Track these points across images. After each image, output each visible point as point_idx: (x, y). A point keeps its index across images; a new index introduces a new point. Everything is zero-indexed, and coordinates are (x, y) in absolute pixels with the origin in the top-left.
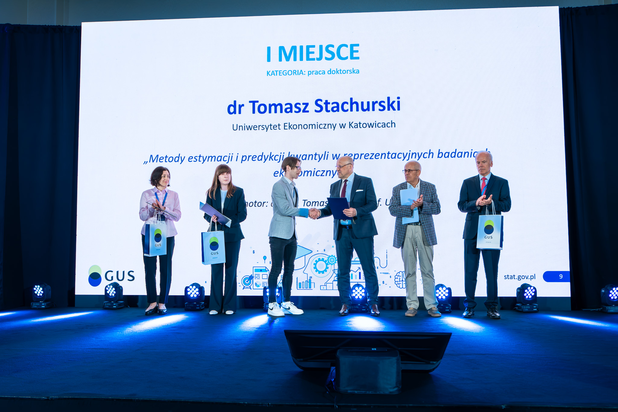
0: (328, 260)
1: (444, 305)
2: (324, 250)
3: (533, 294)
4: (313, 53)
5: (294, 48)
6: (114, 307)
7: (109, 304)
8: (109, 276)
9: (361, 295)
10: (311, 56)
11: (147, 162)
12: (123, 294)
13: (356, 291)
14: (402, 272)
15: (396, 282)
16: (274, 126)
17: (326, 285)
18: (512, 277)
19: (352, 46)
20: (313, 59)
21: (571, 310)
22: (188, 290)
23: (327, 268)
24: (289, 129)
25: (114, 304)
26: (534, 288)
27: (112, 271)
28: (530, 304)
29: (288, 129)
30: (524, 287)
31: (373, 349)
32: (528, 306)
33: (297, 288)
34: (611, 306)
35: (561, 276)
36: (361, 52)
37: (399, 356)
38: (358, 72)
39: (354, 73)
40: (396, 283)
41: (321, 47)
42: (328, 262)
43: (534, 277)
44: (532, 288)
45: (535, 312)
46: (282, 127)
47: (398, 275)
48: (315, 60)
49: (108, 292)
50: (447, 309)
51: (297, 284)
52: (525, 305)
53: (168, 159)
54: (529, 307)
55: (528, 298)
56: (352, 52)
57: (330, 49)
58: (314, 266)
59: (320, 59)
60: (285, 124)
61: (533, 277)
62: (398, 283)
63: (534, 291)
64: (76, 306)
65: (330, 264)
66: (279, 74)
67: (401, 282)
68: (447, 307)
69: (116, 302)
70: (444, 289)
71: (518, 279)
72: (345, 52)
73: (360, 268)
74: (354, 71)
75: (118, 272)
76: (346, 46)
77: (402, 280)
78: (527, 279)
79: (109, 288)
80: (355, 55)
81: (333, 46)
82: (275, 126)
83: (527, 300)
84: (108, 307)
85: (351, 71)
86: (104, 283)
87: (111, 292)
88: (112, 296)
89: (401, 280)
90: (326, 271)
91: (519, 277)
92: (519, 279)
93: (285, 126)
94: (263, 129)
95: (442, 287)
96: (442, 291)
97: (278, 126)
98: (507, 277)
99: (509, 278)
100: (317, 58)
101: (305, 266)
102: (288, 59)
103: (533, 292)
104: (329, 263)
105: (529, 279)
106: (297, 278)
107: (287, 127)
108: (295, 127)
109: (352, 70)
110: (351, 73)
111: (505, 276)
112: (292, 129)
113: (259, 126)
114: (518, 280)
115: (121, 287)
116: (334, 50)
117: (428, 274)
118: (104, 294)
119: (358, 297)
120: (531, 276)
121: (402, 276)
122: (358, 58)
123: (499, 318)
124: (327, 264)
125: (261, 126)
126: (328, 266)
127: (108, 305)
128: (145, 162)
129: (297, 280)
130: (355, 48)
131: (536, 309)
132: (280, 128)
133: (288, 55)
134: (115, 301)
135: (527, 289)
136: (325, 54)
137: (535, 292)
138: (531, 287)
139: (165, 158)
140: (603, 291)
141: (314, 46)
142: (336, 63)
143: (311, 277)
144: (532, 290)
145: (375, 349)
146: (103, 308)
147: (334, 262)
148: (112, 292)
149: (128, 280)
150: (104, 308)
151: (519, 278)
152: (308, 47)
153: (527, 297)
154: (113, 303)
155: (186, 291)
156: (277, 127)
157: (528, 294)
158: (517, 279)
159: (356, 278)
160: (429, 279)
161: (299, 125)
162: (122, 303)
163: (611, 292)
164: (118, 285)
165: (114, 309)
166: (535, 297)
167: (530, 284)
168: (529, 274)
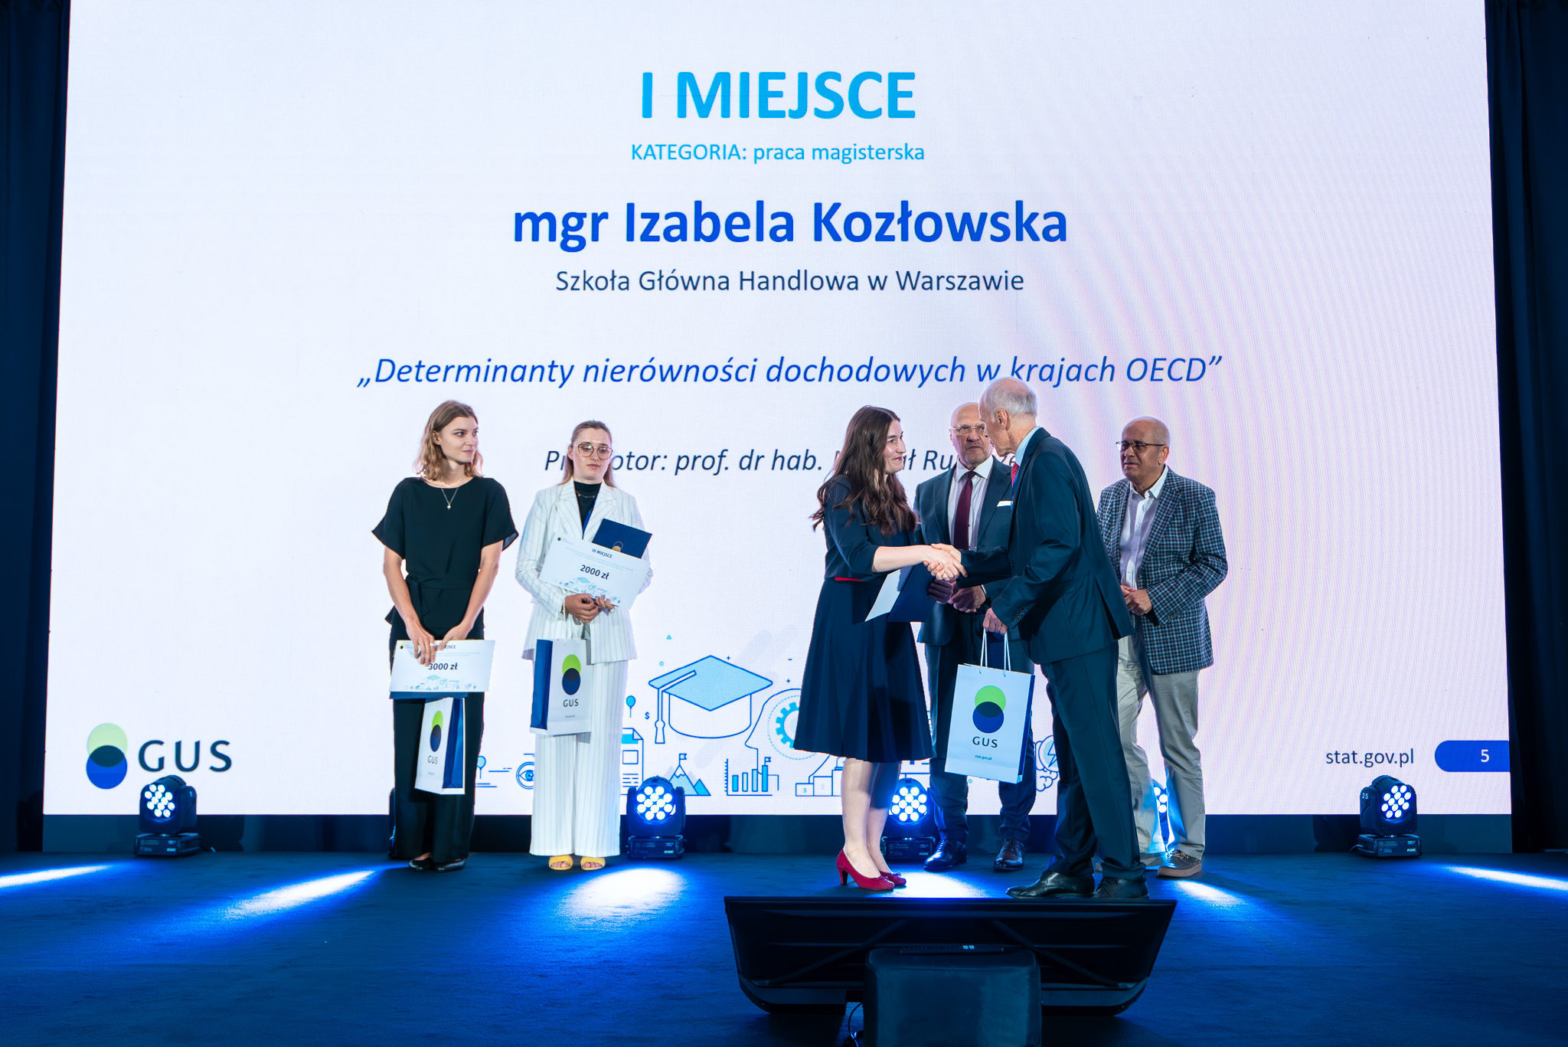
4: (779, 94)
5: (722, 79)
6: (168, 850)
7: (155, 842)
8: (152, 756)
9: (915, 810)
10: (774, 104)
12: (198, 813)
13: (902, 798)
17: (811, 781)
18: (1348, 758)
19: (894, 78)
20: (780, 114)
21: (1511, 852)
25: (171, 842)
26: (1412, 790)
27: (161, 743)
28: (1399, 835)
30: (1381, 787)
32: (1393, 840)
33: (727, 791)
35: (1486, 756)
36: (921, 96)
38: (921, 155)
39: (908, 157)
41: (803, 77)
43: (1410, 757)
44: (1403, 789)
45: (1412, 857)
48: (784, 116)
49: (150, 806)
51: (727, 780)
52: (1384, 836)
54: (1394, 844)
55: (1393, 817)
56: (894, 95)
57: (830, 84)
58: (779, 726)
59: (799, 113)
61: (1407, 758)
63: (1408, 796)
64: (46, 847)
66: (669, 155)
69: (175, 836)
71: (1364, 762)
72: (873, 95)
74: (908, 153)
75: (178, 745)
76: (877, 77)
78: (1390, 762)
79: (153, 794)
81: (837, 77)
83: (1387, 822)
84: (150, 850)
85: (899, 151)
86: (136, 778)
87: (161, 806)
88: (163, 816)
91: (1369, 756)
92: (1366, 762)
98: (1334, 757)
99: (1340, 760)
100: (790, 111)
101: (752, 727)
102: (704, 110)
103: (1406, 801)
105: (1396, 762)
106: (727, 763)
109: (904, 148)
110: (899, 156)
111: (1330, 756)
114: (1365, 765)
115: (192, 789)
116: (842, 88)
118: (136, 811)
119: (909, 815)
120: (1401, 755)
127: (149, 846)
129: (727, 766)
130: (903, 85)
131: (1414, 850)
133: (704, 100)
134: (174, 832)
135: (1390, 792)
136: (816, 100)
137: (1413, 801)
138: (1400, 785)
141: (781, 76)
142: (848, 129)
143: (767, 760)
144: (1403, 795)
146: (135, 853)
148: (163, 805)
149: (213, 768)
150: (138, 855)
152: (765, 77)
153: (1389, 815)
154: (166, 840)
157: (1394, 806)
158: (1361, 762)
162: (193, 839)
164: (181, 785)
165: (171, 856)
166: (1411, 812)
167: (1397, 778)
168: (1396, 749)
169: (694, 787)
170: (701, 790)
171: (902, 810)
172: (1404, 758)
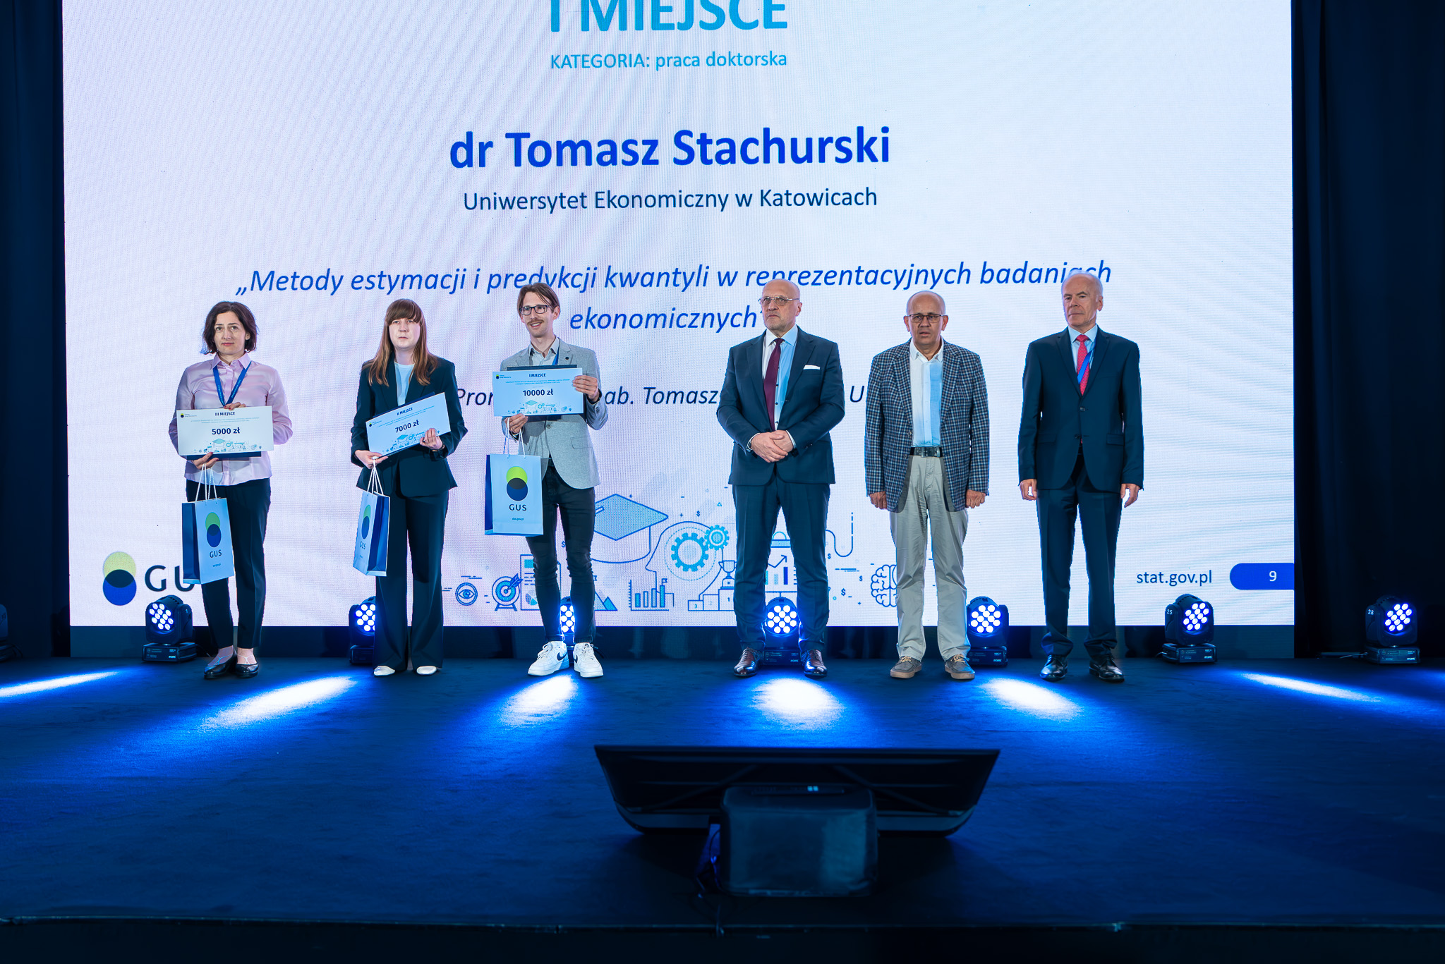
0: (707, 537)
1: (991, 648)
2: (698, 512)
3: (1204, 620)
4: (669, 9)
6: (170, 656)
7: (159, 651)
8: (156, 580)
9: (787, 624)
10: (664, 18)
11: (245, 289)
12: (193, 625)
13: (776, 614)
14: (890, 568)
15: (873, 590)
16: (571, 200)
17: (701, 599)
18: (1156, 578)
20: (669, 27)
21: (1293, 657)
22: (359, 613)
23: (705, 557)
24: (609, 207)
25: (172, 651)
26: (1208, 606)
27: (163, 568)
28: (1198, 644)
29: (606, 206)
30: (1185, 602)
31: (810, 789)
32: (1192, 648)
33: (631, 607)
34: (1389, 647)
35: (1274, 576)
36: (791, 10)
37: (872, 805)
38: (784, 61)
39: (773, 63)
40: (875, 593)
42: (707, 543)
43: (1208, 576)
44: (1202, 606)
45: (1208, 663)
46: (590, 202)
47: (879, 574)
48: (674, 29)
49: (154, 620)
50: (997, 658)
51: (631, 598)
52: (1186, 646)
53: (298, 281)
54: (1193, 652)
55: (1194, 629)
56: (769, 8)
58: (673, 552)
59: (686, 25)
60: (597, 193)
61: (1206, 578)
62: (880, 592)
63: (1206, 611)
64: (73, 653)
65: (712, 547)
66: (583, 65)
67: (887, 592)
68: (997, 654)
69: (177, 645)
70: (991, 608)
71: (1169, 582)
72: (750, 11)
73: (785, 557)
74: (772, 60)
75: (177, 569)
77: (890, 587)
78: (1191, 582)
79: (156, 611)
80: (777, 16)
82: (573, 199)
83: (1187, 633)
84: (155, 656)
85: (765, 58)
86: (144, 597)
87: (163, 621)
88: (164, 629)
89: (886, 586)
90: (702, 565)
91: (1173, 577)
92: (1171, 582)
93: (597, 199)
94: (542, 205)
95: (987, 606)
96: (986, 614)
97: (580, 199)
98: (1143, 578)
99: (1149, 579)
100: (679, 23)
101: (651, 553)
102: (604, 25)
103: (1204, 616)
104: (709, 545)
105: (1196, 582)
106: (630, 583)
107: (604, 203)
108: (623, 202)
109: (768, 55)
110: (765, 63)
111: (1140, 577)
112: (616, 207)
113: (532, 199)
114: (1170, 584)
115: (188, 607)
117: (950, 574)
118: (143, 624)
119: (782, 629)
120: (1201, 576)
121: (888, 577)
122: (783, 25)
123: (1120, 680)
124: (705, 549)
125: (536, 197)
126: (706, 552)
127: (154, 654)
128: (240, 289)
129: (631, 586)
131: (1210, 657)
132: (585, 205)
133: (604, 15)
134: (174, 643)
135: (1191, 609)
136: (701, 14)
137: (1210, 616)
138: (1199, 603)
139: (291, 280)
140: (1371, 612)
142: (729, 38)
143: (664, 581)
144: (1202, 611)
145: (816, 789)
146: (143, 659)
147: (722, 543)
148: (164, 620)
150: (146, 661)
151: (1173, 580)
153: (1190, 627)
154: (168, 649)
155: (353, 617)
156: (577, 201)
157: (1194, 620)
158: (1167, 582)
159: (776, 583)
160: (953, 587)
161: (633, 197)
162: (190, 648)
163: (1390, 613)
164: (178, 603)
165: (172, 663)
166: (1209, 626)
167: (1198, 597)
168: (1197, 571)
169: (603, 603)
170: (609, 606)
171: (777, 625)
172: (1204, 578)
